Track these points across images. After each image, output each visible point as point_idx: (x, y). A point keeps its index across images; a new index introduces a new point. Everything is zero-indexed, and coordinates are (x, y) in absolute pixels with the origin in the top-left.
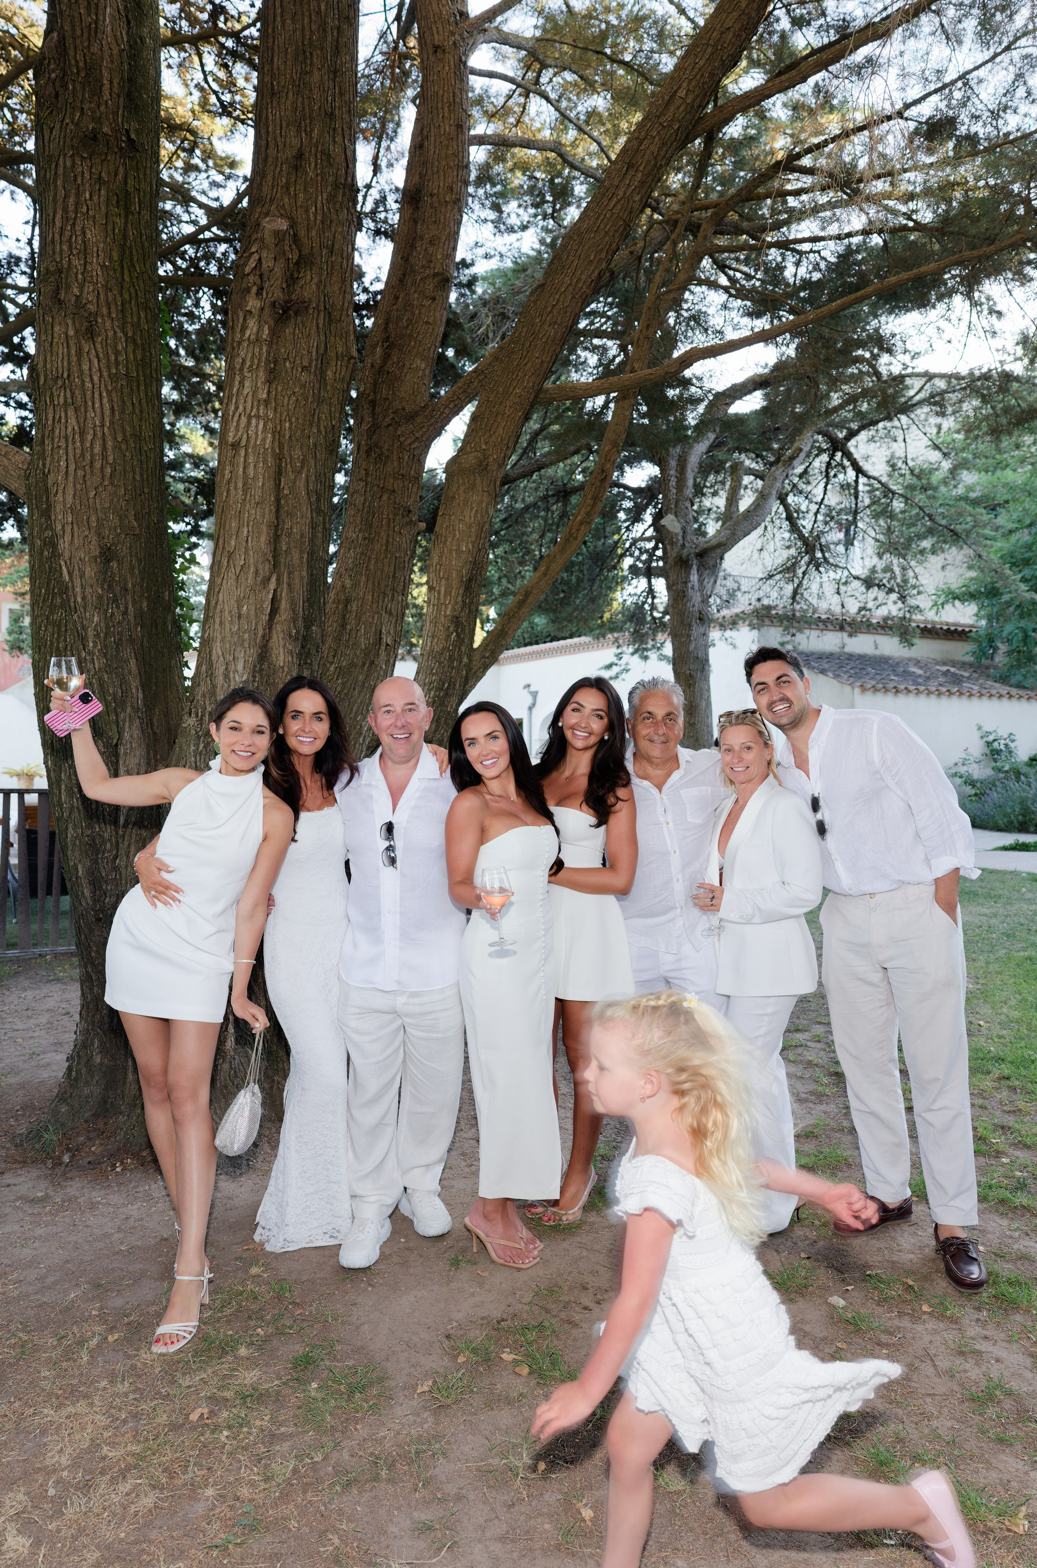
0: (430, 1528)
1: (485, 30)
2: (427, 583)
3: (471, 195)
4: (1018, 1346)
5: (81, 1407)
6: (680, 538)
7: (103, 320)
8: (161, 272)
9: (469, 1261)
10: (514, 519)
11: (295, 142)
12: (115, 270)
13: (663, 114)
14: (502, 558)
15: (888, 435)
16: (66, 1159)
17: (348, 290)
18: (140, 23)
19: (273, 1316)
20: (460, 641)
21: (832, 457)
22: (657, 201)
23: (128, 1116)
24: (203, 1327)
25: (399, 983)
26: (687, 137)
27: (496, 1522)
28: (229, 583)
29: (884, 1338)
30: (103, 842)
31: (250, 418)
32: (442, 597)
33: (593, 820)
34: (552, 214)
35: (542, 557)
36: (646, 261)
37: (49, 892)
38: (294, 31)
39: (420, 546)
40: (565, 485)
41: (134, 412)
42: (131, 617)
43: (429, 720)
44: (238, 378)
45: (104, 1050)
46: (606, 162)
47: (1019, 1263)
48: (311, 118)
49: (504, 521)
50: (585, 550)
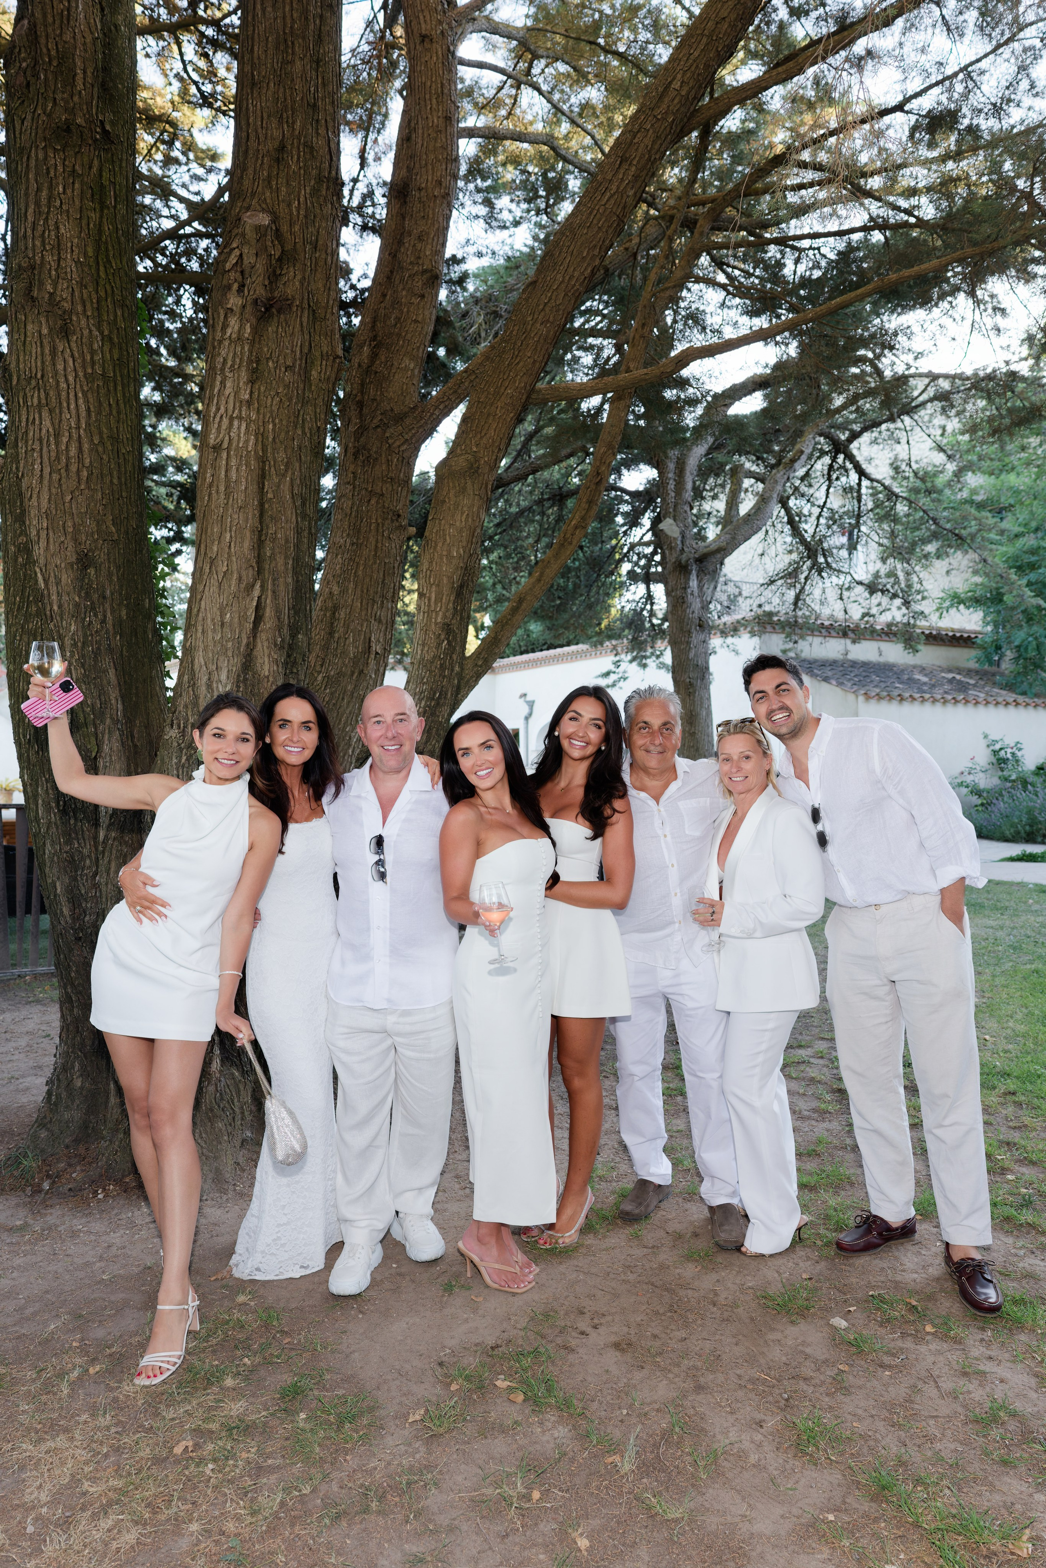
0: (421, 1561)
1: (474, 19)
2: (418, 590)
3: (461, 190)
4: (1023, 1366)
5: (61, 1441)
6: (679, 542)
7: (78, 317)
8: (141, 269)
9: (463, 1286)
10: (508, 524)
11: (277, 133)
12: (90, 267)
13: (656, 105)
14: (496, 563)
15: (891, 436)
16: (46, 1186)
17: (333, 287)
18: (114, 11)
19: (261, 1345)
20: (451, 648)
21: (834, 459)
22: (653, 196)
23: (110, 1141)
24: (188, 1357)
25: (389, 1001)
26: (681, 130)
27: (489, 1553)
28: (212, 590)
29: (887, 1360)
30: (83, 859)
31: (231, 419)
32: (432, 604)
33: (589, 833)
34: (546, 210)
35: (537, 563)
36: (642, 257)
37: (28, 911)
38: (275, 19)
39: (412, 552)
40: (560, 488)
41: (111, 414)
42: (110, 625)
43: (421, 730)
44: (219, 378)
45: (84, 1074)
46: (600, 156)
47: (1024, 1282)
48: (293, 109)
49: (498, 525)
50: (581, 555)
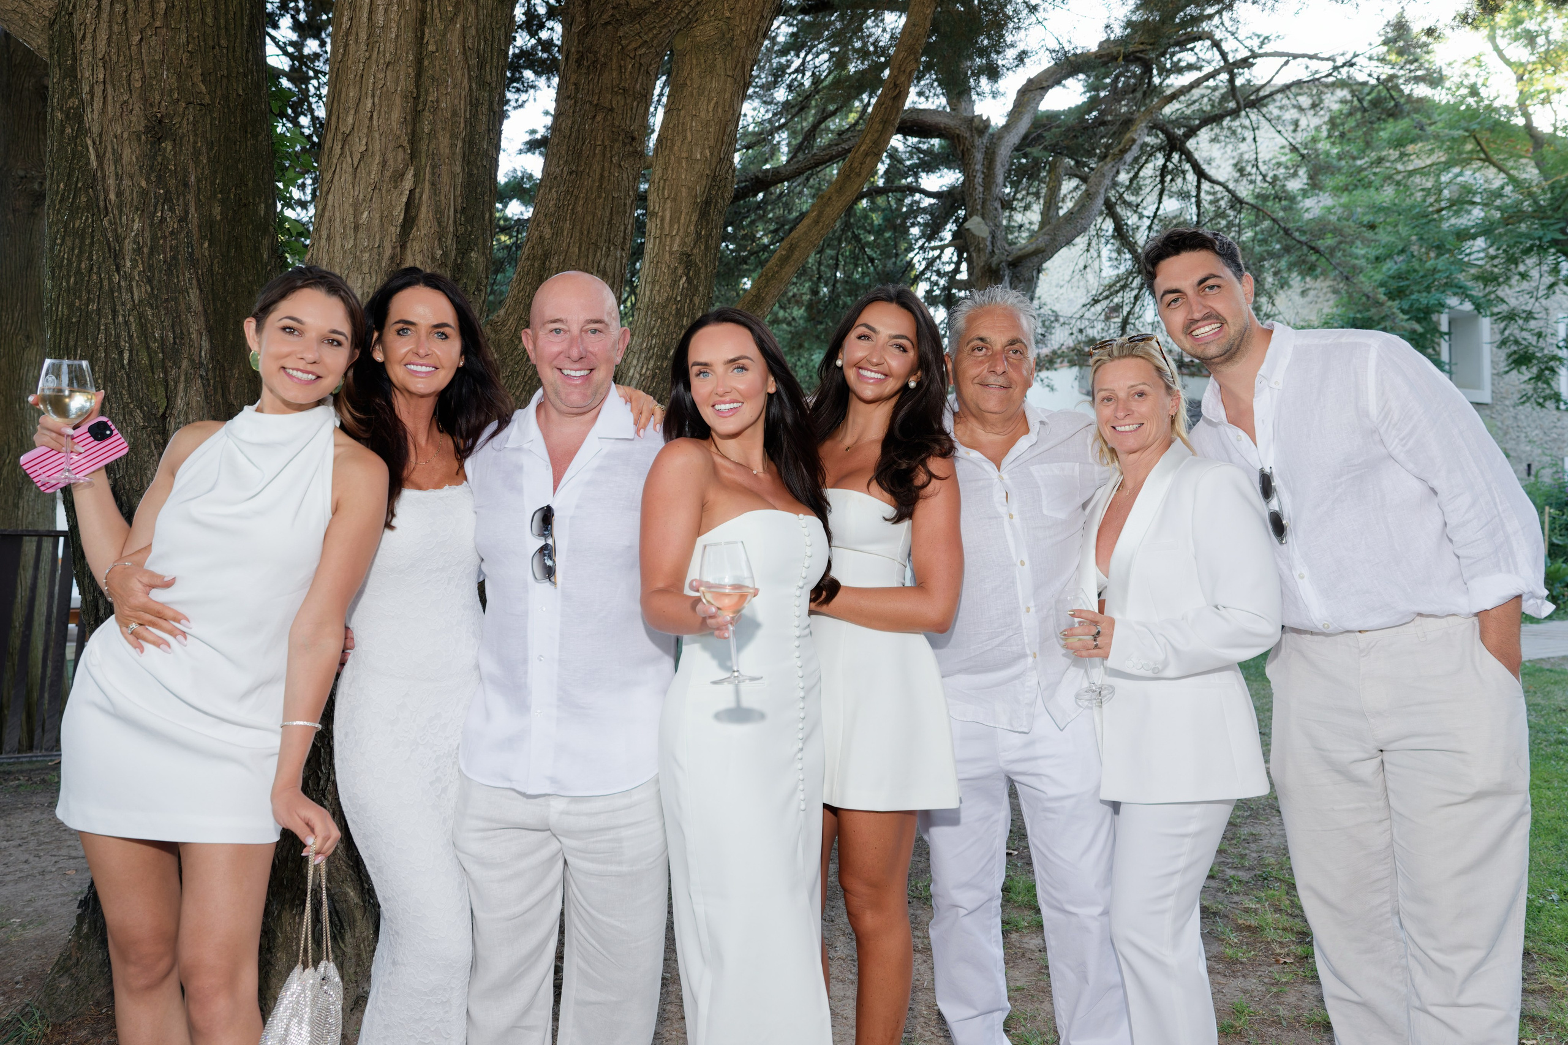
6: (988, 243)
15: (1234, 133)
20: (692, 288)
21: (1168, 158)
25: (553, 778)
32: (666, 226)
42: (193, 227)
50: (872, 268)
